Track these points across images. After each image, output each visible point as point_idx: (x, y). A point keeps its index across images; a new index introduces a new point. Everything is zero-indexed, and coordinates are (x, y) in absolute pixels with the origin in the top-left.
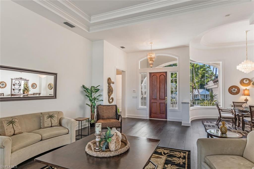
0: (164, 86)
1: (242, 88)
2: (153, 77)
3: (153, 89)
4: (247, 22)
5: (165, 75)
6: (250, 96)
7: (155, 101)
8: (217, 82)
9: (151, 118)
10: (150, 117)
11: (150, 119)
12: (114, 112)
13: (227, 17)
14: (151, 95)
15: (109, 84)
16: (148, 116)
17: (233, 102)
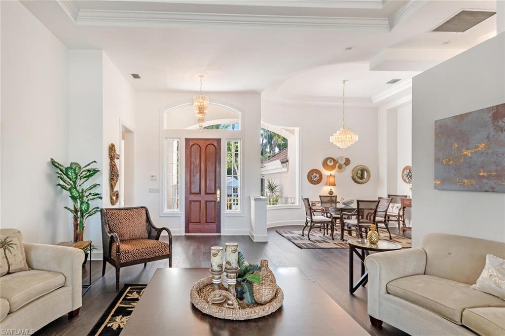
0: (214, 167)
1: (326, 173)
2: (193, 147)
3: (193, 173)
4: (366, 65)
5: (216, 145)
6: (335, 185)
7: (197, 198)
8: (287, 163)
9: (189, 232)
10: (187, 231)
11: (186, 236)
12: (145, 223)
13: (348, 51)
14: (189, 185)
15: (111, 159)
16: (183, 229)
17: (320, 196)
